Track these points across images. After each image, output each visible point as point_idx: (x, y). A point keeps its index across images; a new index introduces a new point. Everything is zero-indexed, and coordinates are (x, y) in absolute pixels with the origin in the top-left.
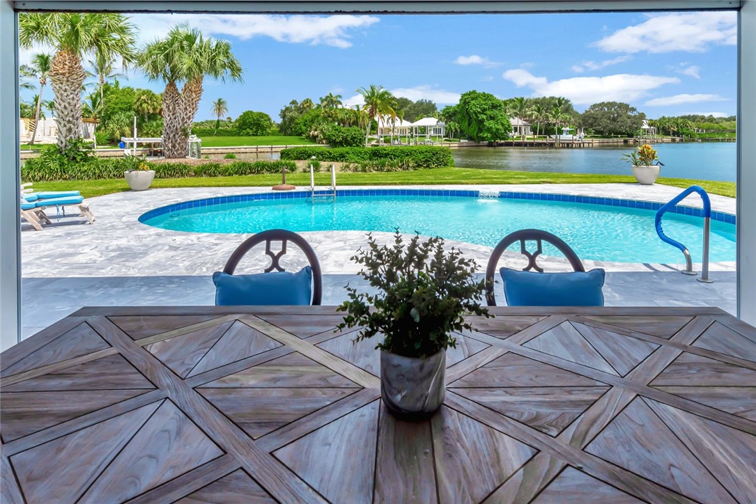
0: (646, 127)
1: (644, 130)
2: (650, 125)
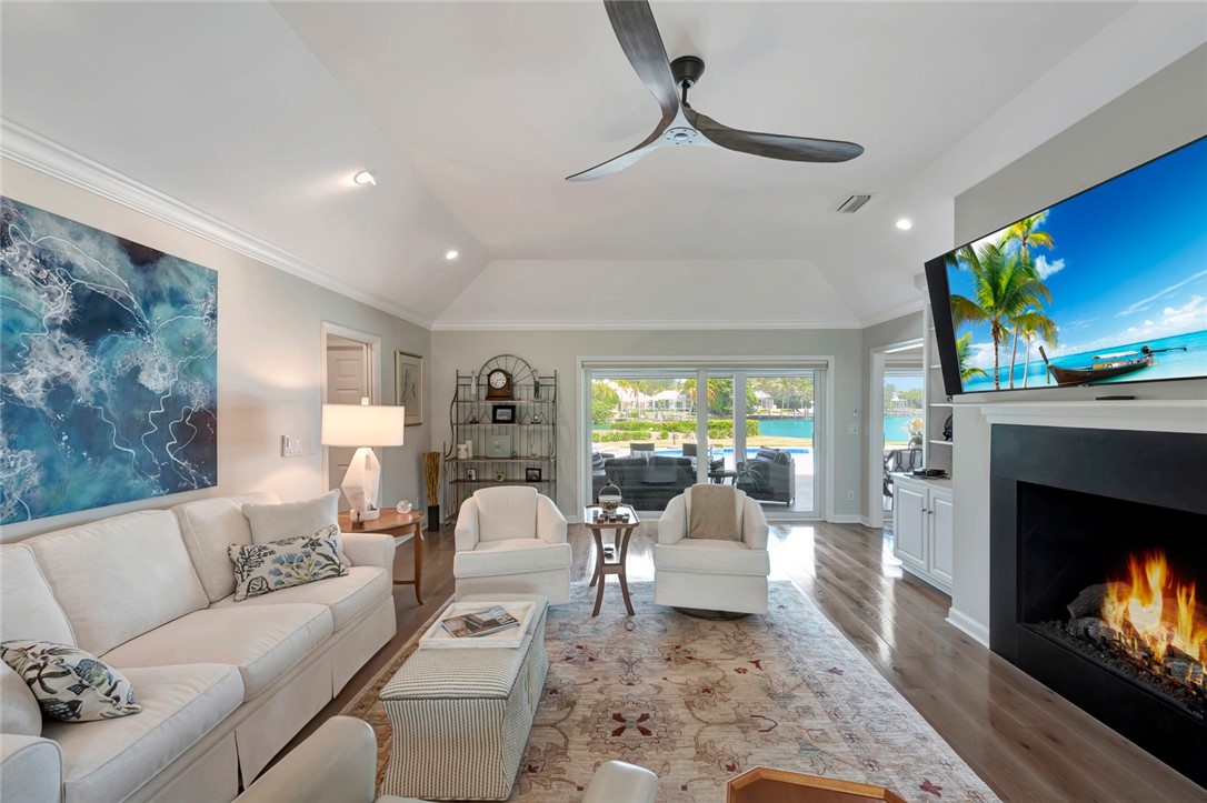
0: (896, 399)
1: (894, 403)
2: (900, 397)
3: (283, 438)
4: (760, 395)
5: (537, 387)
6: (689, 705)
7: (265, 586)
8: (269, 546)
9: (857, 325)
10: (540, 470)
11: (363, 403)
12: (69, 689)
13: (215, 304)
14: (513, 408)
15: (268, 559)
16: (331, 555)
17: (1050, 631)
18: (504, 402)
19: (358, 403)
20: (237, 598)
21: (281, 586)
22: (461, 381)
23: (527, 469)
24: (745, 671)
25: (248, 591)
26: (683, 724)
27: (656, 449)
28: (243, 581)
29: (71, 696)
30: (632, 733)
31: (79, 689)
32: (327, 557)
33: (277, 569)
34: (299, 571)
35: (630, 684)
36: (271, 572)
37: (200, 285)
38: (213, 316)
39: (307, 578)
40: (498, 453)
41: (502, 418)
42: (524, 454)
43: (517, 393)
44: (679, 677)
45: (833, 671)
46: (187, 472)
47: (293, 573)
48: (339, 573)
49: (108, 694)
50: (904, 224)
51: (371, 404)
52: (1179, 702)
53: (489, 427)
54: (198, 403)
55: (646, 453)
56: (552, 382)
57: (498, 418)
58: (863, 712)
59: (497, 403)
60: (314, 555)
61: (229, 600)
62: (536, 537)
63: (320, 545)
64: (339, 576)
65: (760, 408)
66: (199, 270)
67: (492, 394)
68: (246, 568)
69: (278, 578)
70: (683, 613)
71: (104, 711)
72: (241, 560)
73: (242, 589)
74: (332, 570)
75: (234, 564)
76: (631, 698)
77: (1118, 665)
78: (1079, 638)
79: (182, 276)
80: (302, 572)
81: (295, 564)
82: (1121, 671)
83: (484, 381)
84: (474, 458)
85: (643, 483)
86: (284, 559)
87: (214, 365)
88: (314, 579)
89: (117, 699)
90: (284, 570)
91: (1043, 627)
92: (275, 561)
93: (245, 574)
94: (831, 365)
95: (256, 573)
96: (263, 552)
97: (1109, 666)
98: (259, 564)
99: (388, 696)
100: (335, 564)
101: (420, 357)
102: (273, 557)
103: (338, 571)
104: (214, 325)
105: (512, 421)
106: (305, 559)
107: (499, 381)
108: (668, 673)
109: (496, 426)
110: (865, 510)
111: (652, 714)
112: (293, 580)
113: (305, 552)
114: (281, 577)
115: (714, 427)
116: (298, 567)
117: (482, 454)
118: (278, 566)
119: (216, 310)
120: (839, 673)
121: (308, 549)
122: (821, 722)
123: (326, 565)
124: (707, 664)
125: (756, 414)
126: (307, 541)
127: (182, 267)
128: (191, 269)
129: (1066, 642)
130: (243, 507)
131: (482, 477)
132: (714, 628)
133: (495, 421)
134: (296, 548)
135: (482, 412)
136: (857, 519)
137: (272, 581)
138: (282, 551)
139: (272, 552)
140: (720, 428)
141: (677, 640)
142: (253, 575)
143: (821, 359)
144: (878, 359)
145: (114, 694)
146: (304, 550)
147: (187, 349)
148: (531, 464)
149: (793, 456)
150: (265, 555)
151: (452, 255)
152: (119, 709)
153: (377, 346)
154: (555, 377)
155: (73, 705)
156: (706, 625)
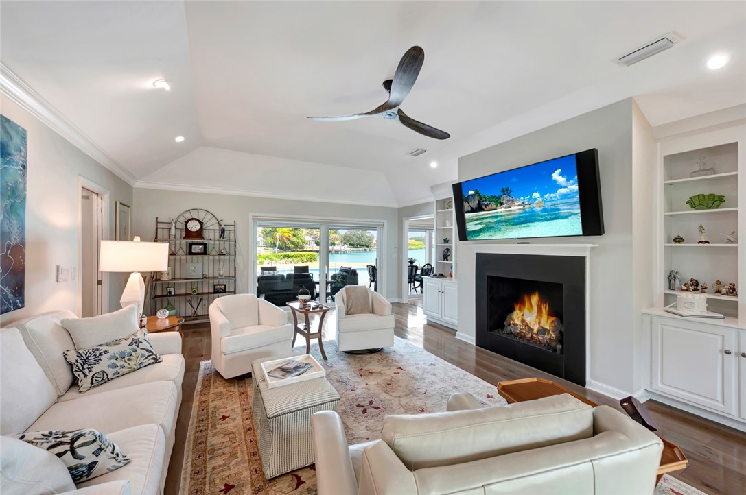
3: (58, 268)
4: (308, 238)
5: (223, 231)
6: (386, 392)
7: (105, 377)
8: (100, 348)
9: (396, 206)
10: (225, 285)
11: (135, 240)
12: (93, 453)
13: (25, 157)
14: (205, 245)
15: (104, 357)
16: (150, 348)
17: (498, 333)
18: (195, 241)
19: (132, 240)
20: (81, 390)
21: (118, 375)
22: (160, 225)
23: (215, 285)
24: (398, 373)
25: (92, 383)
26: (389, 400)
27: (277, 270)
28: (85, 376)
29: (94, 459)
30: (370, 410)
31: (97, 453)
32: (147, 350)
33: (113, 364)
34: (130, 362)
35: (352, 391)
36: (109, 366)
37: (16, 140)
38: (24, 167)
39: (135, 367)
40: (194, 275)
41: (196, 252)
42: (211, 275)
43: (206, 234)
44: (372, 382)
45: (431, 365)
46: (7, 296)
47: (126, 365)
48: (157, 361)
49: (113, 453)
50: (434, 165)
51: (142, 240)
52: (543, 348)
53: (184, 257)
54: (14, 239)
55: (272, 272)
56: (232, 228)
57: (193, 251)
58: (453, 377)
59: (190, 241)
60: (138, 349)
61: (73, 393)
62: (259, 324)
63: (141, 342)
64: (156, 362)
65: (307, 246)
66: (15, 127)
67: (188, 234)
68: (86, 366)
69: (115, 370)
70: (351, 353)
71: (110, 466)
72: (79, 361)
73: (85, 382)
74: (152, 359)
75: (71, 365)
76: (358, 396)
77: (523, 340)
78: (508, 334)
79: (7, 132)
80: (132, 363)
81: (126, 358)
82: (525, 342)
83: (182, 226)
84: (172, 279)
85: (274, 291)
86: (117, 355)
87: (23, 207)
88: (141, 366)
89: (117, 455)
90: (119, 363)
91: (495, 333)
92: (111, 358)
93: (86, 371)
94: (386, 225)
95: (96, 369)
96: (97, 354)
97: (521, 341)
98: (97, 362)
99: (276, 414)
100: (153, 354)
101: (129, 207)
102: (107, 355)
103: (156, 359)
104: (24, 176)
105: (205, 253)
106: (133, 354)
107: (194, 226)
108: (367, 381)
109: (189, 257)
110: (400, 295)
111: (373, 400)
112: (125, 370)
113: (132, 349)
114: (117, 369)
115: (292, 256)
116: (129, 360)
117: (178, 276)
118: (114, 361)
119: (25, 162)
120: (434, 365)
121: (134, 346)
122: (442, 385)
123: (148, 356)
124: (380, 374)
125: (305, 249)
126: (130, 341)
127: (7, 125)
128: (12, 127)
129: (505, 336)
130: (62, 322)
131: (178, 293)
132: (371, 358)
133: (191, 253)
134: (125, 347)
135: (178, 247)
136: (396, 300)
137: (111, 372)
138: (114, 350)
139: (105, 352)
140: (296, 257)
141: (358, 366)
142: (94, 370)
143: (380, 221)
144: (407, 223)
145: (115, 453)
146: (130, 347)
147: (9, 193)
148: (216, 282)
149: (358, 272)
150: (100, 354)
151: (180, 139)
152: (119, 462)
153: (106, 197)
154: (234, 225)
155: (91, 466)
156: (367, 357)
